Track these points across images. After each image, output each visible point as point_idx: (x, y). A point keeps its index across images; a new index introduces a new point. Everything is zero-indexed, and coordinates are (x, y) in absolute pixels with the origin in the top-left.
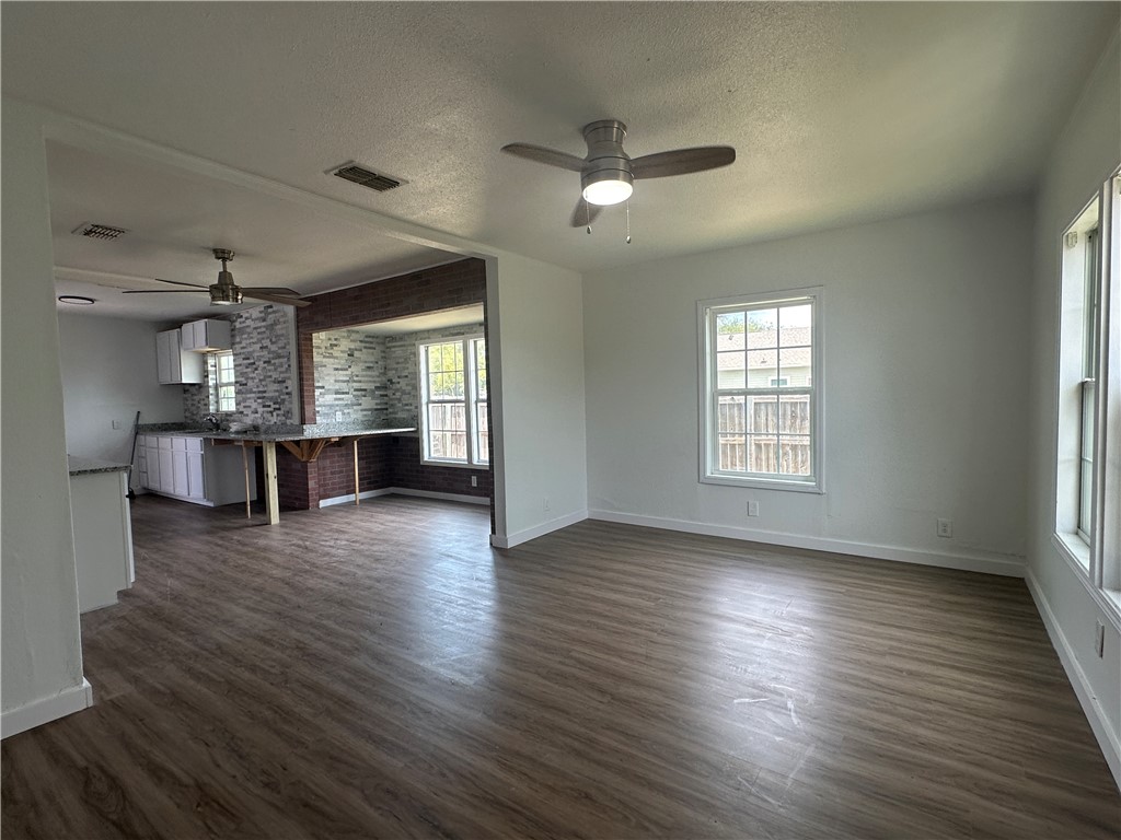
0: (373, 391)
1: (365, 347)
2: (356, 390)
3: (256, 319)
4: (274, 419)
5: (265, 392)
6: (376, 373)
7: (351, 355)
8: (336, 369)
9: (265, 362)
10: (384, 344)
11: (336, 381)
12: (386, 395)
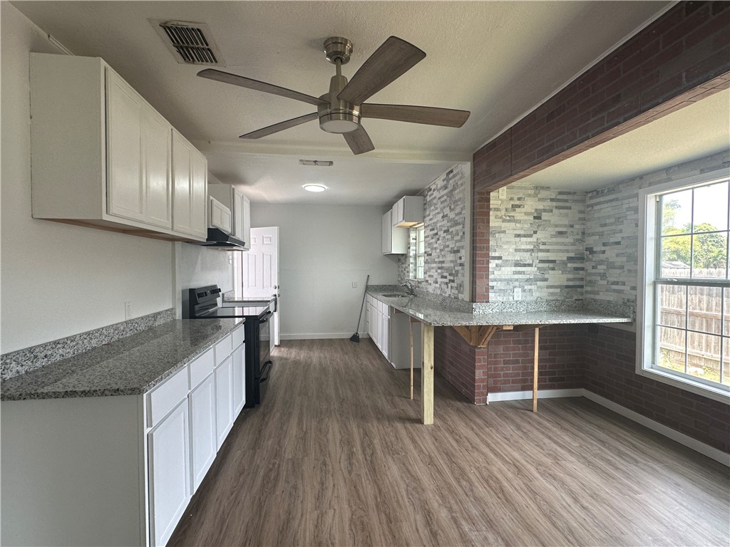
0: (564, 263)
1: (557, 207)
2: (542, 261)
3: (440, 189)
4: (448, 292)
5: (443, 262)
6: (570, 240)
7: (538, 218)
8: (518, 236)
9: (445, 232)
10: (583, 201)
11: (516, 250)
12: (582, 269)
